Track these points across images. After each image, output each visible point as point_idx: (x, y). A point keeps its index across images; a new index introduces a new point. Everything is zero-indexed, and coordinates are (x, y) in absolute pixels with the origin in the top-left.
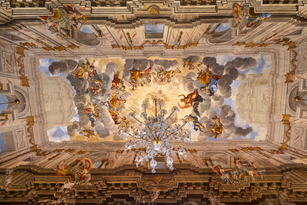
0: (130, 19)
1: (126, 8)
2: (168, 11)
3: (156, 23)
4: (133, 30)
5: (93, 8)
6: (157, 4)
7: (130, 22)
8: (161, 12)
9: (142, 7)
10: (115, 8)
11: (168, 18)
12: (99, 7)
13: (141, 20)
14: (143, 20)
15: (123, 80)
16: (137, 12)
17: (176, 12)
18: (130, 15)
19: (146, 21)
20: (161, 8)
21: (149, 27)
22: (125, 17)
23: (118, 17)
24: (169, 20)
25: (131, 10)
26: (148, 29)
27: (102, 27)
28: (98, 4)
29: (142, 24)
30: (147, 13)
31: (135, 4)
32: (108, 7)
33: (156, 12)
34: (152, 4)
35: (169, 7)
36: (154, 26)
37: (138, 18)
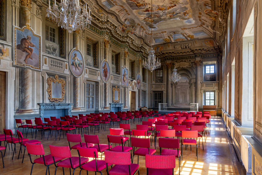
0: (111, 15)
1: (108, 19)
2: (95, 7)
3: (104, 6)
4: (115, 11)
5: (117, 26)
6: (97, 12)
7: (112, 14)
8: (98, 8)
9: (103, 15)
10: (111, 22)
11: (98, 4)
12: (115, 25)
13: (108, 12)
14: (107, 11)
15: (146, 8)
16: (106, 15)
17: (92, 4)
18: (110, 16)
19: (107, 10)
20: (97, 10)
21: (109, 7)
22: (112, 17)
23: (114, 19)
24: (98, 3)
25: (107, 17)
26: (110, 7)
27: (123, 20)
28: (115, 26)
29: (110, 10)
30: (103, 12)
31: (104, 18)
32: (113, 23)
33: (100, 10)
34: (99, 14)
35: (93, 8)
36: (106, 6)
37: (108, 13)
